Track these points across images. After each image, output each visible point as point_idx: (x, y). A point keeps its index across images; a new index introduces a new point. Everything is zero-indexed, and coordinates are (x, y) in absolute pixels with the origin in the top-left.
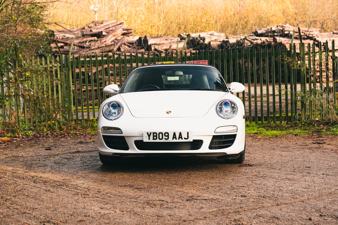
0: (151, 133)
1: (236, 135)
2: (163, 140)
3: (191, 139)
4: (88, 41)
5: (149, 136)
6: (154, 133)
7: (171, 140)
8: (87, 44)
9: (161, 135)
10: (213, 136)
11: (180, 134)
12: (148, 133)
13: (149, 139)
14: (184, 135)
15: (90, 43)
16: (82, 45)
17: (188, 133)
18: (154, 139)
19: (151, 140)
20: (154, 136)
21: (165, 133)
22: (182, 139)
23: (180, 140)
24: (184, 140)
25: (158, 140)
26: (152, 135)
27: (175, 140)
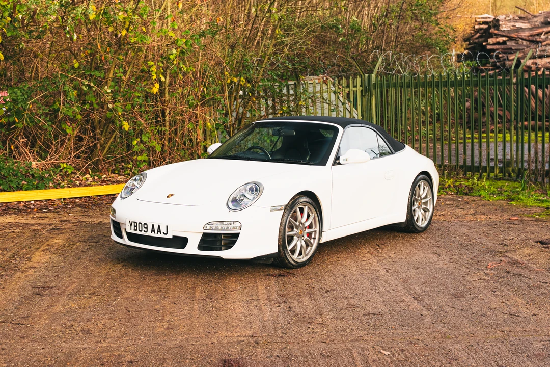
1: (239, 234)
2: (142, 233)
3: (170, 236)
4: (544, 33)
5: (131, 225)
6: (135, 222)
7: (149, 234)
8: (543, 36)
9: (140, 225)
10: (204, 233)
11: (159, 226)
14: (163, 230)
15: (546, 36)
16: (534, 39)
17: (167, 226)
18: (135, 230)
20: (135, 226)
21: (145, 224)
22: (161, 234)
23: (159, 235)
24: (163, 236)
25: (138, 232)
26: (133, 223)
27: (153, 235)
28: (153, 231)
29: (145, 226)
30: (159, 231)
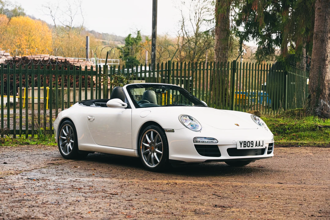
0: (242, 142)
2: (250, 148)
5: (241, 144)
6: (244, 142)
7: (254, 147)
9: (249, 143)
12: (240, 142)
13: (241, 147)
18: (244, 147)
19: (243, 148)
20: (244, 144)
25: (247, 148)
28: (256, 145)
29: (252, 143)
30: (259, 145)
